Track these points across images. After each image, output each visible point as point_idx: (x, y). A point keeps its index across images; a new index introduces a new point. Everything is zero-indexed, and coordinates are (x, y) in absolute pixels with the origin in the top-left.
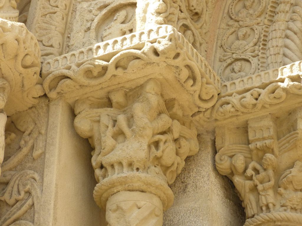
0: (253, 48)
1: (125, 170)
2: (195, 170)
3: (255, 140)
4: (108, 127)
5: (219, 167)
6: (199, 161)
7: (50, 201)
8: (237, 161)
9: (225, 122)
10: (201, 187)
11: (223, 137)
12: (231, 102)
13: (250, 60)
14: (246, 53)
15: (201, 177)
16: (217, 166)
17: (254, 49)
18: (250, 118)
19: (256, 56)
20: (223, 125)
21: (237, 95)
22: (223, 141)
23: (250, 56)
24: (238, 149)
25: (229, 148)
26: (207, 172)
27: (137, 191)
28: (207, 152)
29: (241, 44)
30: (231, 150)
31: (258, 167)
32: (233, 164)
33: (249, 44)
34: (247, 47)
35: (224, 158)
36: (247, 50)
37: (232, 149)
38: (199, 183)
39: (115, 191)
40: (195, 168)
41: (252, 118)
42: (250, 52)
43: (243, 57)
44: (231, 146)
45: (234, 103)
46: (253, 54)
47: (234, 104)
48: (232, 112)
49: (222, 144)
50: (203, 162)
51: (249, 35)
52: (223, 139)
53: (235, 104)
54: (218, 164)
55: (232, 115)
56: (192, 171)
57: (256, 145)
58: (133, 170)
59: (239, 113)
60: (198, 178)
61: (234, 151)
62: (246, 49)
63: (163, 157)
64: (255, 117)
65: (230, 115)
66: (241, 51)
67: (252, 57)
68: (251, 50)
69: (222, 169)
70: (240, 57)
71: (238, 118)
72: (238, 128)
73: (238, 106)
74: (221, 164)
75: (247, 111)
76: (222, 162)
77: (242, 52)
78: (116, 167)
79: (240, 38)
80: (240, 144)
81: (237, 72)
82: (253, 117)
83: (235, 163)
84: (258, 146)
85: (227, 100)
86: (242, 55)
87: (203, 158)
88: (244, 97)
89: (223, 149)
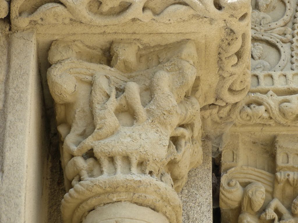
0: (283, 28)
1: (134, 169)
2: (186, 191)
3: (287, 167)
4: (108, 96)
5: (225, 196)
6: (193, 178)
7: (19, 192)
8: (257, 193)
9: (242, 129)
10: (196, 219)
11: (235, 152)
12: (265, 103)
13: (279, 45)
14: (272, 34)
15: (197, 204)
16: (222, 193)
17: (285, 30)
18: (280, 133)
19: (287, 41)
20: (236, 133)
21: (275, 95)
22: (235, 157)
23: (279, 40)
24: (255, 175)
25: (242, 171)
26: (206, 199)
27: (147, 206)
28: (206, 168)
29: (263, 18)
30: (245, 174)
31: (283, 209)
32: (249, 195)
33: (277, 20)
34: (273, 25)
35: (236, 184)
36: (274, 29)
37: (247, 173)
38: (194, 213)
39: (115, 199)
40: (185, 188)
41: (284, 135)
42: (278, 34)
43: (266, 38)
44: (245, 168)
45: (269, 105)
46: (284, 38)
47: (269, 108)
48: (263, 118)
49: (233, 161)
50: (200, 183)
51: (274, 8)
52: (235, 155)
53: (271, 108)
54: (225, 191)
55: (260, 122)
56: (181, 192)
57: (289, 175)
58: (143, 172)
59: (272, 122)
60: (192, 204)
61: (248, 176)
62: (272, 27)
63: (179, 163)
64: (290, 133)
65: (258, 121)
66: (263, 29)
67: (281, 42)
68: (280, 30)
69: (228, 199)
70: (263, 38)
71: (264, 129)
72: (254, 143)
73: (276, 111)
74: (230, 192)
75: (284, 123)
76: (232, 190)
77: (265, 31)
78: (119, 163)
79: (261, 8)
80: (256, 168)
81: (257, 58)
82: (286, 133)
83: (252, 195)
84: (291, 178)
85: (258, 98)
86: (264, 34)
87: (199, 176)
88: (288, 101)
89: (233, 169)
